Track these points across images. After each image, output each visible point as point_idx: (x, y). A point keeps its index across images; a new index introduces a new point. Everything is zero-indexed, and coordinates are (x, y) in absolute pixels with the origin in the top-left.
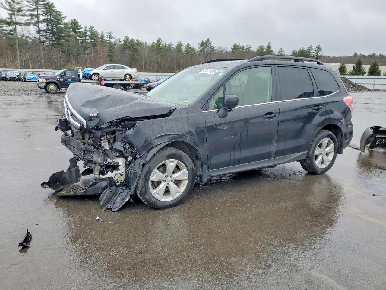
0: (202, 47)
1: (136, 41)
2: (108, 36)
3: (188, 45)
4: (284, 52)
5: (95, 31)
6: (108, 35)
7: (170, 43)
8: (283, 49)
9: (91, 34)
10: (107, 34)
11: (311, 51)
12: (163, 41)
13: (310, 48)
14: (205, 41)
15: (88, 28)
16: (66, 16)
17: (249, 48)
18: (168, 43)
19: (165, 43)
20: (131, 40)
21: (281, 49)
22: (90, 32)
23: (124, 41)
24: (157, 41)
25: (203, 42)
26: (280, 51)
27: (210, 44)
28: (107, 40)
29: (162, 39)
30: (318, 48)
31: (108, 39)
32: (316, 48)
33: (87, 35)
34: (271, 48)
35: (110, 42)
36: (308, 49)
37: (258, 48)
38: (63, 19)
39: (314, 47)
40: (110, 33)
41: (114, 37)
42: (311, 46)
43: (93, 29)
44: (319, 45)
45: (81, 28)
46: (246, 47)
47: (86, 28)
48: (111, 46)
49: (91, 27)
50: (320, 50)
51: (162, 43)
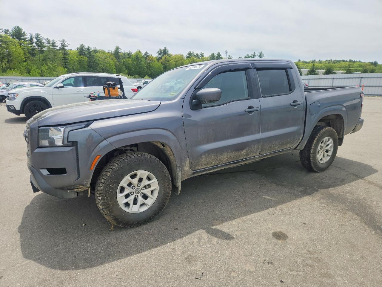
0: (159, 55)
1: (93, 49)
2: (61, 43)
3: (146, 53)
5: (41, 38)
7: (129, 52)
8: (231, 56)
9: (37, 41)
10: (59, 42)
13: (254, 55)
14: (162, 50)
15: (34, 35)
17: (202, 55)
18: (127, 51)
19: (124, 51)
20: (87, 47)
22: (36, 39)
25: (160, 50)
29: (120, 47)
32: (259, 55)
33: (33, 42)
34: (221, 55)
35: (64, 50)
36: (252, 55)
39: (257, 54)
40: (64, 41)
42: (254, 52)
43: (40, 36)
44: (262, 52)
45: (24, 36)
46: (199, 55)
47: (31, 36)
48: (65, 53)
49: (37, 34)
50: (262, 56)
51: (120, 51)
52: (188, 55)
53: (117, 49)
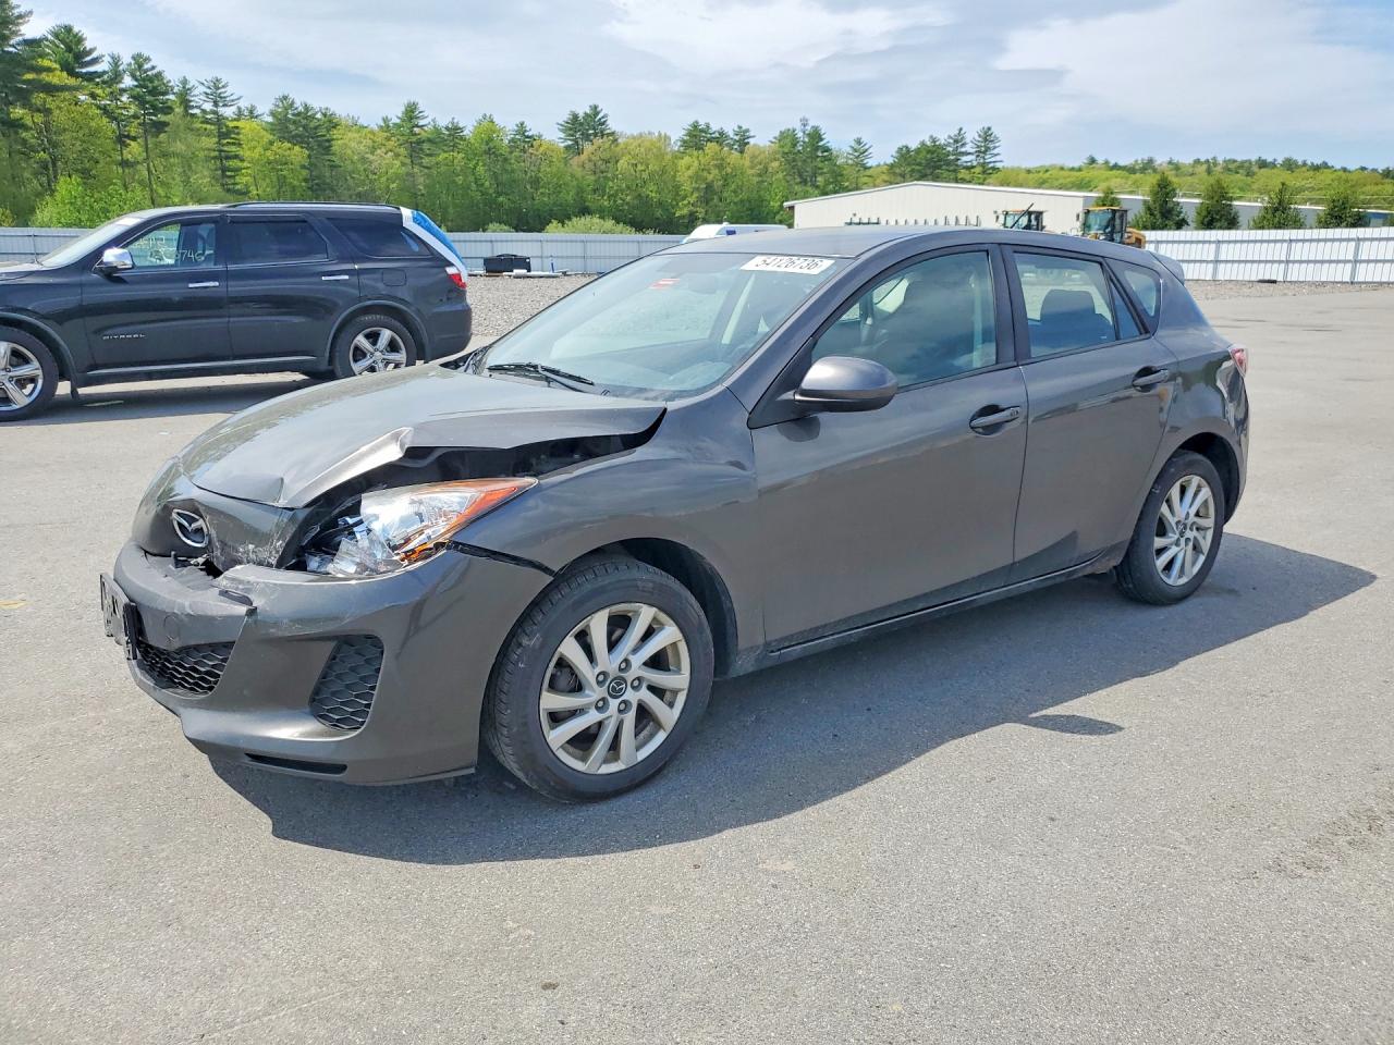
0: (571, 135)
1: (319, 116)
2: (206, 94)
3: (521, 128)
4: (870, 151)
5: (154, 72)
6: (209, 91)
7: (453, 123)
8: (864, 140)
9: (136, 86)
10: (202, 89)
11: (963, 150)
12: (425, 114)
13: (958, 140)
14: (581, 115)
15: (126, 59)
16: (31, 13)
17: (743, 138)
18: (443, 122)
19: (434, 120)
20: (301, 109)
21: (859, 142)
22: (134, 77)
23: (273, 114)
24: (400, 115)
25: (575, 117)
26: (856, 151)
27: (603, 124)
28: (204, 111)
29: (421, 106)
30: (986, 140)
31: (208, 106)
32: (978, 138)
33: (123, 91)
34: (822, 140)
35: (220, 120)
36: (951, 141)
37: (775, 138)
38: (18, 24)
39: (972, 135)
40: (216, 84)
41: (232, 98)
42: (961, 129)
43: (146, 67)
44: (989, 128)
45: (95, 61)
46: (731, 136)
47: (116, 61)
48: (225, 133)
49: (139, 55)
50: (991, 145)
51: (421, 123)
52: (685, 138)
53: (411, 112)
